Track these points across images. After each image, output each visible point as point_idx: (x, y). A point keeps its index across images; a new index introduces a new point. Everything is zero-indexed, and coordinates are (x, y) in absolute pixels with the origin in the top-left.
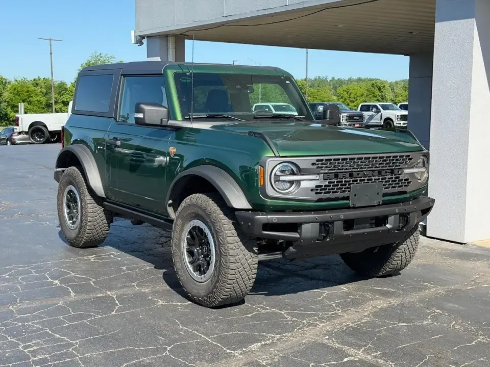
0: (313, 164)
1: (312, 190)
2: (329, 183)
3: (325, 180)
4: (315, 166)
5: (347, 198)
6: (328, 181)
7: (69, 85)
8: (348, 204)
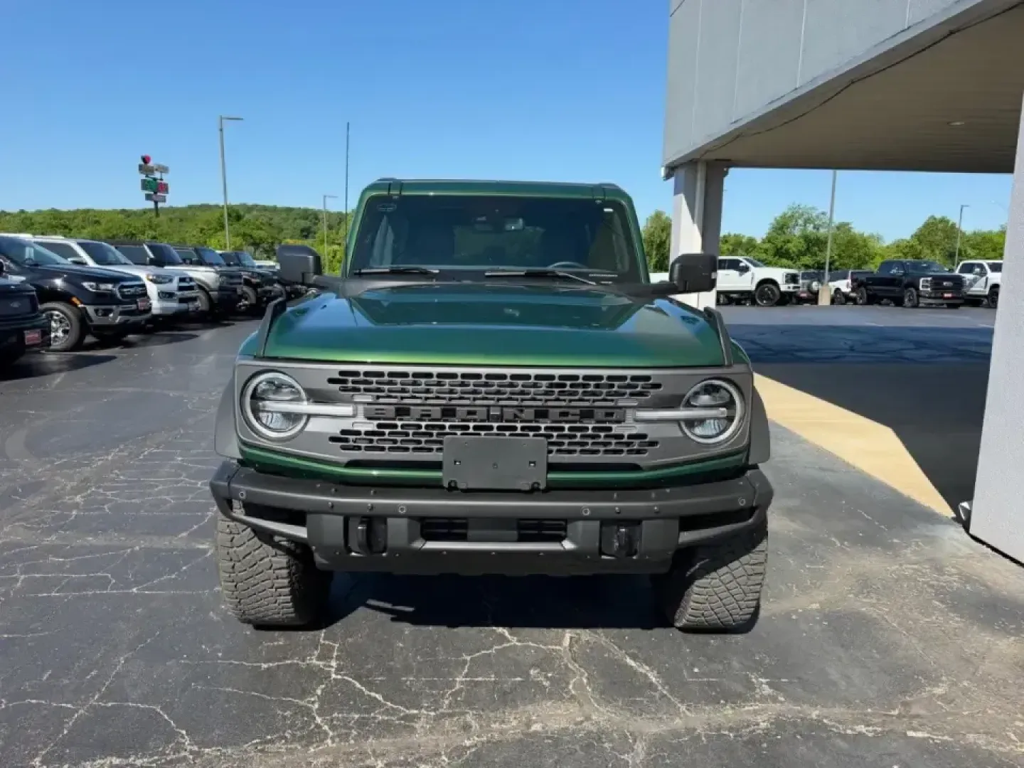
0: (331, 381)
1: (334, 439)
2: (379, 426)
3: (369, 418)
4: (337, 387)
5: (437, 466)
6: (376, 422)
7: (759, 241)
8: (440, 480)
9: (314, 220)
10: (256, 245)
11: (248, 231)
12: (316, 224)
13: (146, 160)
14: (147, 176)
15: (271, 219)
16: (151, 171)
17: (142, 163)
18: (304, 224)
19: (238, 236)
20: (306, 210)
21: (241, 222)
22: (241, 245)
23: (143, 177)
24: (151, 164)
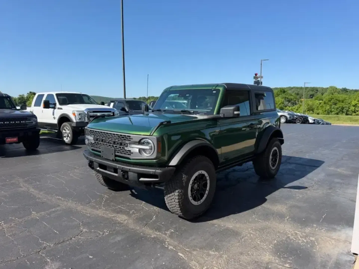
0: (89, 132)
1: (90, 144)
2: (94, 142)
5: (101, 152)
9: (316, 91)
10: (289, 101)
11: (287, 96)
12: (316, 93)
13: (256, 75)
14: (256, 80)
15: (299, 92)
16: (257, 78)
17: (255, 76)
18: (311, 93)
19: (283, 98)
20: (313, 88)
21: (285, 93)
22: (284, 101)
23: (255, 80)
24: (257, 76)
